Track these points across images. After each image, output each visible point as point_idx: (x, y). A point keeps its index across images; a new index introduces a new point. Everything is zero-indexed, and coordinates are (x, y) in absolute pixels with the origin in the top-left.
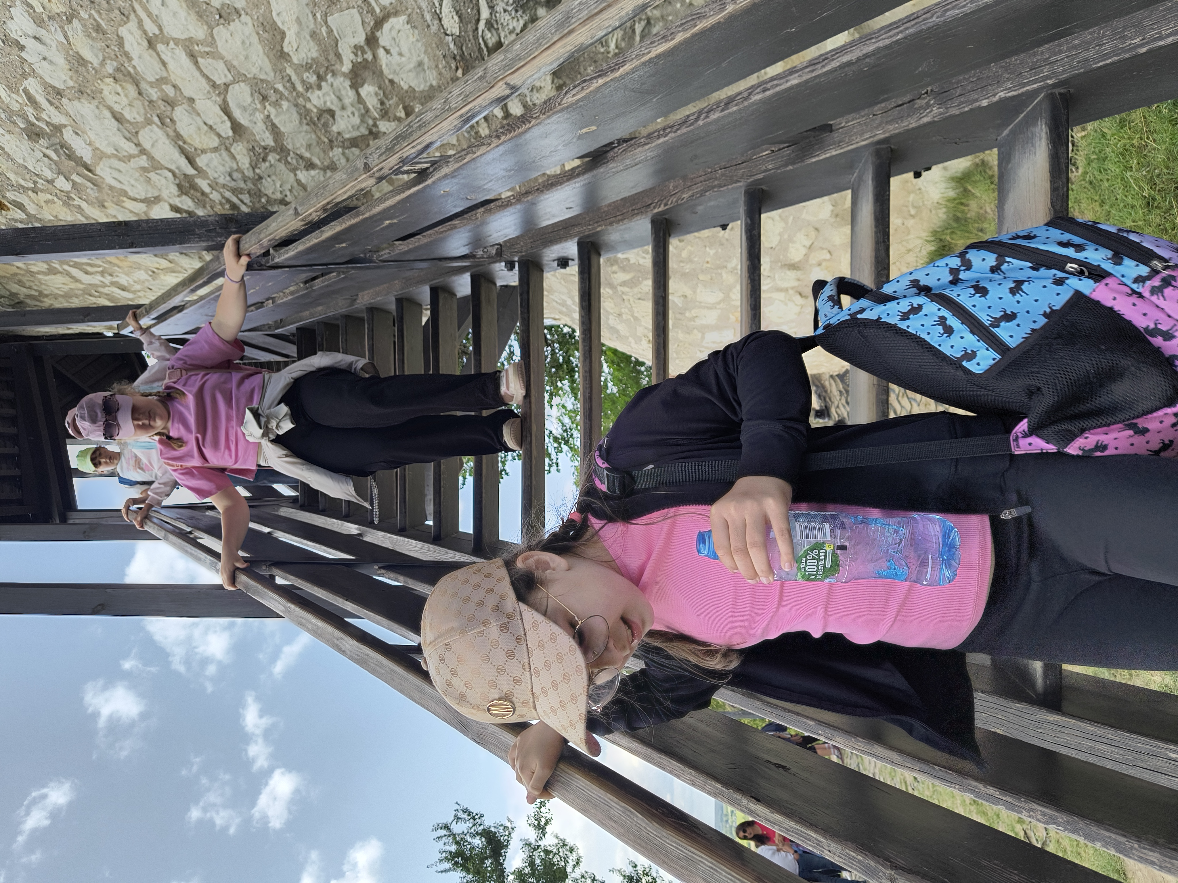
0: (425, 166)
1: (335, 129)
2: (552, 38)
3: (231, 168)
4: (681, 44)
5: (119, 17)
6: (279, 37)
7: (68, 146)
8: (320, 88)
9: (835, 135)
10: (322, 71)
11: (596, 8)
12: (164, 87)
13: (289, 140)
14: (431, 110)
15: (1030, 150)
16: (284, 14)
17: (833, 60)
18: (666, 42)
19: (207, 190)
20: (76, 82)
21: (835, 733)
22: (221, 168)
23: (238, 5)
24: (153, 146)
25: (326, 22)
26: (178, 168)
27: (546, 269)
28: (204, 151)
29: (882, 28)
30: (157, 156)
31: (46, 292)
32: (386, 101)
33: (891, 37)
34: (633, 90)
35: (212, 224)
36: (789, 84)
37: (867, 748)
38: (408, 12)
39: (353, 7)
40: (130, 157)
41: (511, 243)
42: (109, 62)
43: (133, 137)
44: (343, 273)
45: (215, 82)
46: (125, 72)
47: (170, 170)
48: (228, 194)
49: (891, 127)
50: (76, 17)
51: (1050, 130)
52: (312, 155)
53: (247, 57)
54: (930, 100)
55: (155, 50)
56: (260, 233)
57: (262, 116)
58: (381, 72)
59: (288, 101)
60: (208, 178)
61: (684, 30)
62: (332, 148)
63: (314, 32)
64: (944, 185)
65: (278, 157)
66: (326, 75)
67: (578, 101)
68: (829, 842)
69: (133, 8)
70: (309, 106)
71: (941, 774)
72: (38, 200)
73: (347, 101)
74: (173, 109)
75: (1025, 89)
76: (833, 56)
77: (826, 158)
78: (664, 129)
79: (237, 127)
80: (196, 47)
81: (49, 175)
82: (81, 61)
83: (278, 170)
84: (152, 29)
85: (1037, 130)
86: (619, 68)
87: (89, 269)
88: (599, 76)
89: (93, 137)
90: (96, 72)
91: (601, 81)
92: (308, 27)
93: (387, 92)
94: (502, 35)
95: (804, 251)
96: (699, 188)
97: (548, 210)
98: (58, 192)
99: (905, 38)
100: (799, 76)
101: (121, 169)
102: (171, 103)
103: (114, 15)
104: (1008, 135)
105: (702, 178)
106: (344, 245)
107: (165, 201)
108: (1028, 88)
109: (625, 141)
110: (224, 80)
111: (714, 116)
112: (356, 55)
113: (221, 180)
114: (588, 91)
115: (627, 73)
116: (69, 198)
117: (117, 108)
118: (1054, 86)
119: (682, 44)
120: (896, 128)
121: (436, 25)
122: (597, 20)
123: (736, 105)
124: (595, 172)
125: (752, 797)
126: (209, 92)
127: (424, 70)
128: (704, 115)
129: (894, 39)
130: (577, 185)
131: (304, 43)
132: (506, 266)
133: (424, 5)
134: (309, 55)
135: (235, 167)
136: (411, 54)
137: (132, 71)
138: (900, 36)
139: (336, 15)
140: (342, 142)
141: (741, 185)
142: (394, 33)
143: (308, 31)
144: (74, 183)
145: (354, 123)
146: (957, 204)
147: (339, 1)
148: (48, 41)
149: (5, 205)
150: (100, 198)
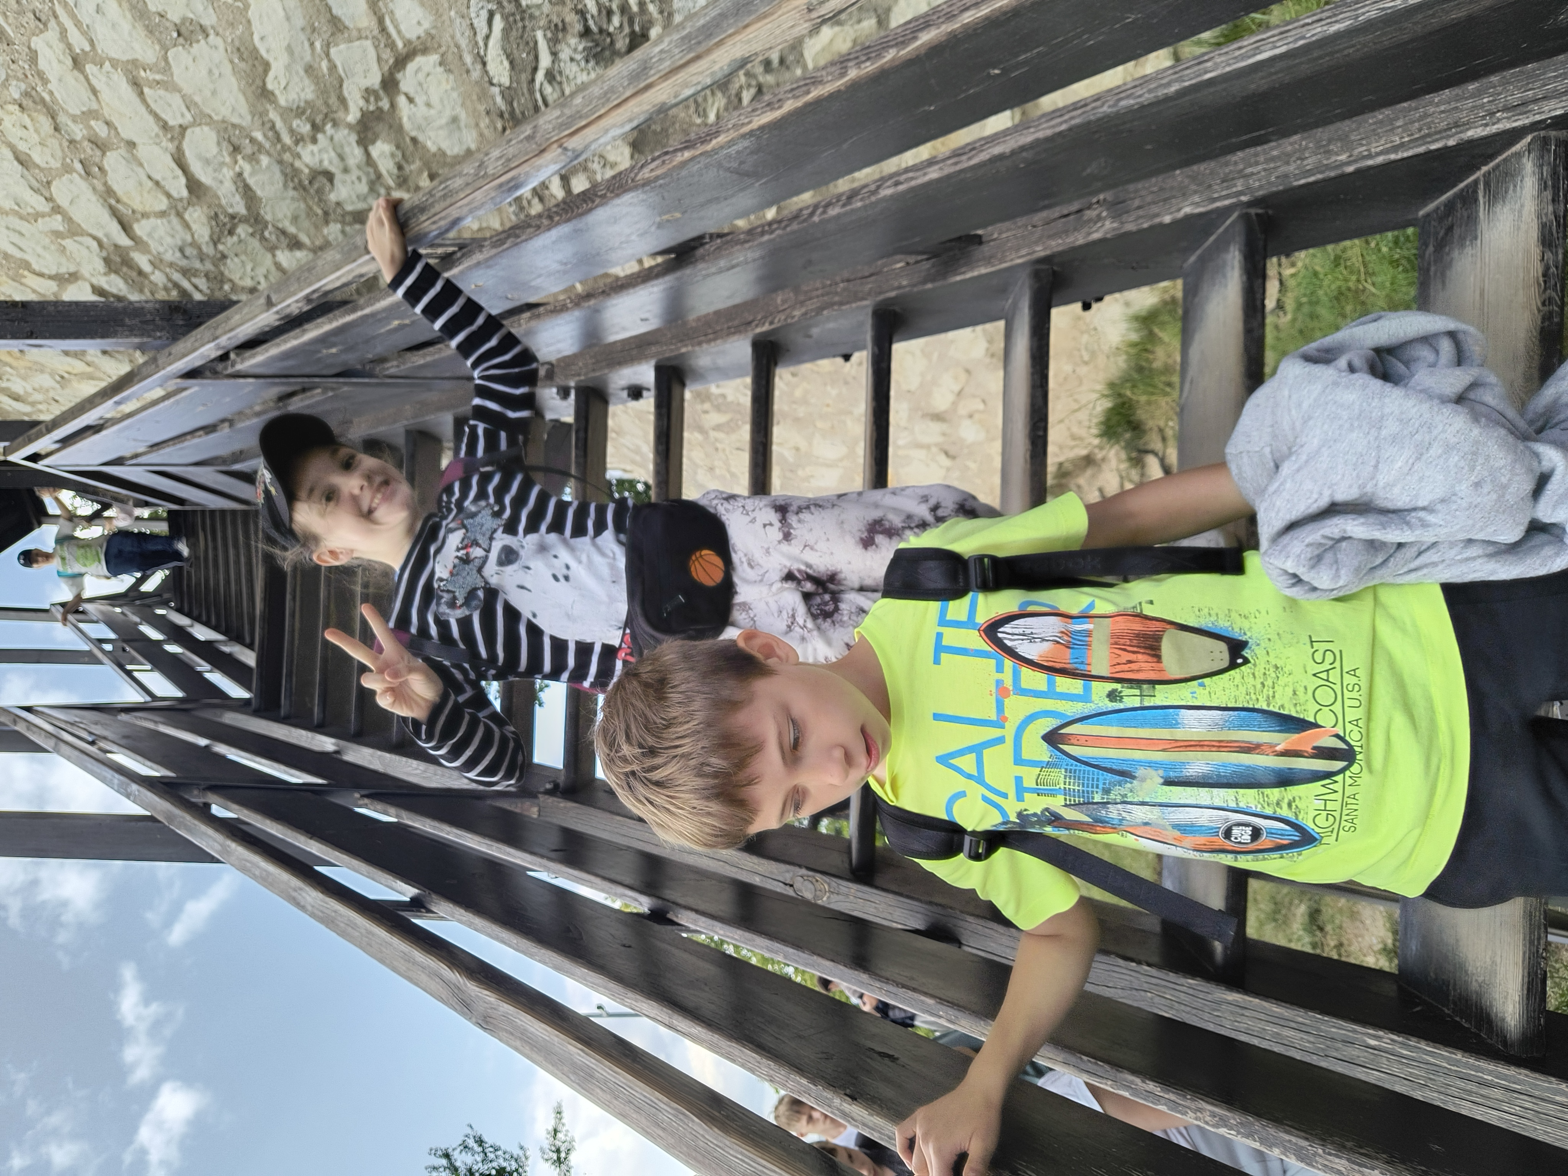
0: (451, 249)
1: (333, 197)
2: (623, 94)
3: (184, 241)
4: (790, 115)
5: (33, 23)
6: (260, 69)
8: (314, 141)
9: (985, 248)
10: (318, 119)
11: (681, 58)
12: (93, 123)
13: (268, 208)
14: (460, 174)
15: (1220, 282)
16: (270, 39)
17: (982, 151)
18: (772, 110)
19: (147, 268)
22: (169, 240)
23: (205, 22)
24: (71, 202)
25: (328, 55)
26: (107, 235)
27: (612, 400)
28: (145, 215)
29: (1044, 115)
30: (77, 216)
32: (405, 166)
33: (1055, 126)
34: (728, 169)
35: (150, 313)
36: (927, 178)
38: (441, 51)
39: (367, 38)
40: (37, 216)
41: (567, 362)
42: (14, 83)
43: (43, 188)
44: (332, 389)
45: (166, 122)
46: (37, 99)
47: (95, 238)
48: (177, 277)
49: (1053, 243)
51: (1245, 258)
52: (298, 230)
53: (214, 93)
54: (1102, 212)
55: (82, 71)
56: (216, 328)
57: (231, 173)
58: (401, 126)
59: (269, 155)
60: (150, 252)
61: (795, 97)
62: (327, 223)
63: (311, 67)
64: (1125, 326)
65: (251, 230)
66: (324, 124)
67: (657, 178)
69: (54, 12)
70: (298, 164)
73: (352, 162)
74: (104, 154)
75: (1214, 205)
77: (975, 277)
78: (771, 224)
80: (142, 73)
83: (250, 248)
84: (79, 43)
85: (1229, 257)
88: (686, 148)
91: (687, 154)
92: (302, 59)
93: (408, 153)
94: (567, 92)
95: (951, 398)
96: (814, 304)
97: (617, 321)
99: (1070, 129)
100: (941, 169)
101: (23, 231)
102: (102, 146)
103: (26, 19)
104: (1195, 262)
105: (819, 292)
106: (334, 350)
107: (85, 280)
108: (1218, 204)
109: (720, 236)
110: (180, 121)
111: (833, 212)
112: (367, 101)
113: (169, 257)
114: (670, 166)
115: (722, 147)
117: (22, 147)
118: (1249, 204)
119: (792, 115)
120: (1059, 245)
121: (478, 71)
122: (682, 76)
123: (861, 200)
124: (678, 274)
125: (846, 1094)
126: (157, 135)
127: (459, 128)
128: (822, 209)
129: (1057, 130)
130: (655, 289)
131: (296, 79)
132: (558, 393)
133: (463, 43)
134: (303, 96)
135: (189, 239)
136: (444, 106)
137: (47, 98)
138: (1064, 127)
139: (342, 47)
140: (343, 216)
141: (868, 304)
142: (421, 76)
143: (302, 64)
145: (360, 191)
146: (1141, 350)
147: (347, 28)
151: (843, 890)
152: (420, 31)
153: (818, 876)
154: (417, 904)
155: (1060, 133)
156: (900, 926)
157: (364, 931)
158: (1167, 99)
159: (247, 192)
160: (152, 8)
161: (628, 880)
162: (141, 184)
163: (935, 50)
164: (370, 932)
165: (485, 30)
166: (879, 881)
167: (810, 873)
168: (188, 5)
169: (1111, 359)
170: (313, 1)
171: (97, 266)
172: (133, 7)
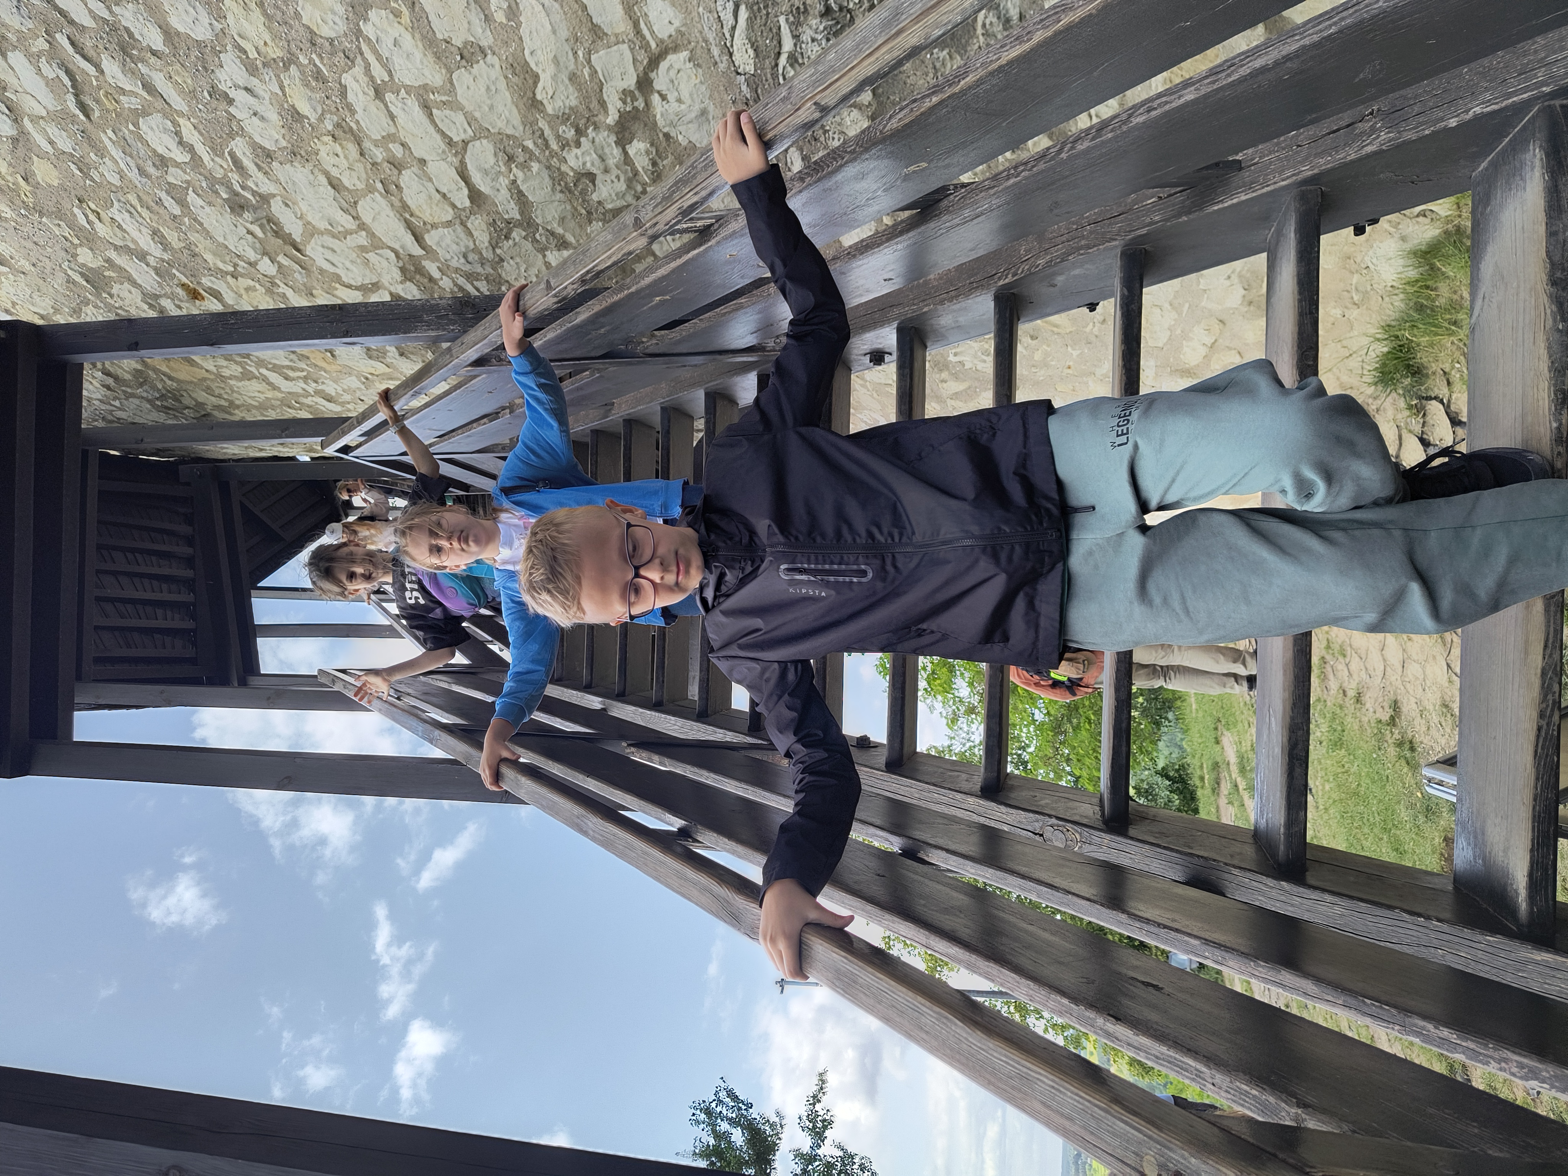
0: (706, 222)
1: (595, 197)
3: (467, 247)
4: (1039, 46)
5: (343, 62)
6: (531, 81)
7: (275, 220)
8: (578, 145)
9: (1245, 174)
10: (582, 124)
12: (391, 145)
13: (539, 212)
15: (1517, 185)
16: (539, 52)
17: (1242, 66)
18: (1020, 43)
19: (436, 274)
20: (289, 142)
21: (1227, 955)
22: (454, 247)
23: (484, 43)
24: (374, 219)
25: (589, 61)
26: (402, 247)
27: (855, 367)
28: (434, 226)
30: (379, 231)
31: (237, 402)
32: (659, 161)
33: (1321, 31)
34: (976, 111)
36: (1182, 101)
37: (1271, 975)
38: (690, 47)
39: (624, 42)
40: (347, 233)
42: (328, 116)
43: (351, 208)
44: (599, 371)
45: (451, 139)
46: (347, 129)
47: (393, 250)
48: (461, 281)
49: (1322, 161)
50: (295, 63)
51: (1547, 155)
52: (565, 231)
53: (491, 107)
54: (1376, 123)
55: (383, 100)
57: (507, 182)
58: (655, 123)
59: (539, 162)
60: (438, 260)
61: (1045, 27)
62: (590, 223)
63: (574, 74)
64: (1401, 262)
65: (524, 234)
66: (587, 128)
67: (906, 127)
68: (1214, 1072)
69: (360, 49)
70: (564, 168)
71: (1374, 1010)
72: (237, 287)
73: (611, 162)
74: (400, 173)
75: (1510, 101)
76: (1241, 60)
77: (1233, 205)
78: (1016, 167)
79: (475, 196)
80: (431, 96)
81: (252, 255)
82: (296, 116)
83: (523, 250)
84: (380, 75)
85: (1528, 156)
86: (959, 81)
87: (291, 374)
88: (933, 93)
89: (304, 208)
90: (313, 129)
91: (935, 100)
92: (567, 68)
93: (661, 149)
95: (1203, 351)
96: (1060, 250)
97: (861, 282)
98: (260, 276)
99: (1340, 32)
100: (1196, 90)
101: (336, 249)
102: (397, 166)
103: (338, 59)
104: (1486, 169)
105: (1064, 238)
106: (602, 331)
107: (385, 289)
108: (1515, 99)
110: (463, 136)
111: (1081, 147)
112: (625, 103)
113: (454, 263)
114: (918, 113)
115: (970, 88)
116: (273, 284)
117: (334, 172)
118: (1553, 95)
119: (1042, 46)
120: (1329, 162)
121: (725, 62)
122: (932, 18)
123: (1112, 131)
124: (922, 229)
125: (1109, 1015)
126: (444, 152)
127: (708, 120)
128: (1069, 146)
129: (1324, 35)
130: (900, 246)
131: (562, 88)
133: (711, 36)
134: (567, 103)
135: (472, 246)
136: (693, 100)
137: (354, 127)
139: (601, 53)
140: (604, 214)
141: (1117, 245)
142: (672, 73)
143: (567, 73)
144: (280, 266)
145: (618, 190)
146: (1421, 287)
147: (606, 35)
148: (261, 93)
149: (199, 294)
150: (308, 285)
151: (1096, 840)
152: (672, 30)
153: (1069, 826)
154: (683, 833)
155: (1329, 37)
157: (640, 852)
159: (520, 197)
160: (440, 36)
161: (878, 822)
162: (430, 198)
164: (646, 853)
165: (731, 21)
166: (1132, 832)
167: (1061, 823)
168: (469, 30)
169: (1387, 299)
170: (576, 12)
171: (395, 275)
172: (424, 37)
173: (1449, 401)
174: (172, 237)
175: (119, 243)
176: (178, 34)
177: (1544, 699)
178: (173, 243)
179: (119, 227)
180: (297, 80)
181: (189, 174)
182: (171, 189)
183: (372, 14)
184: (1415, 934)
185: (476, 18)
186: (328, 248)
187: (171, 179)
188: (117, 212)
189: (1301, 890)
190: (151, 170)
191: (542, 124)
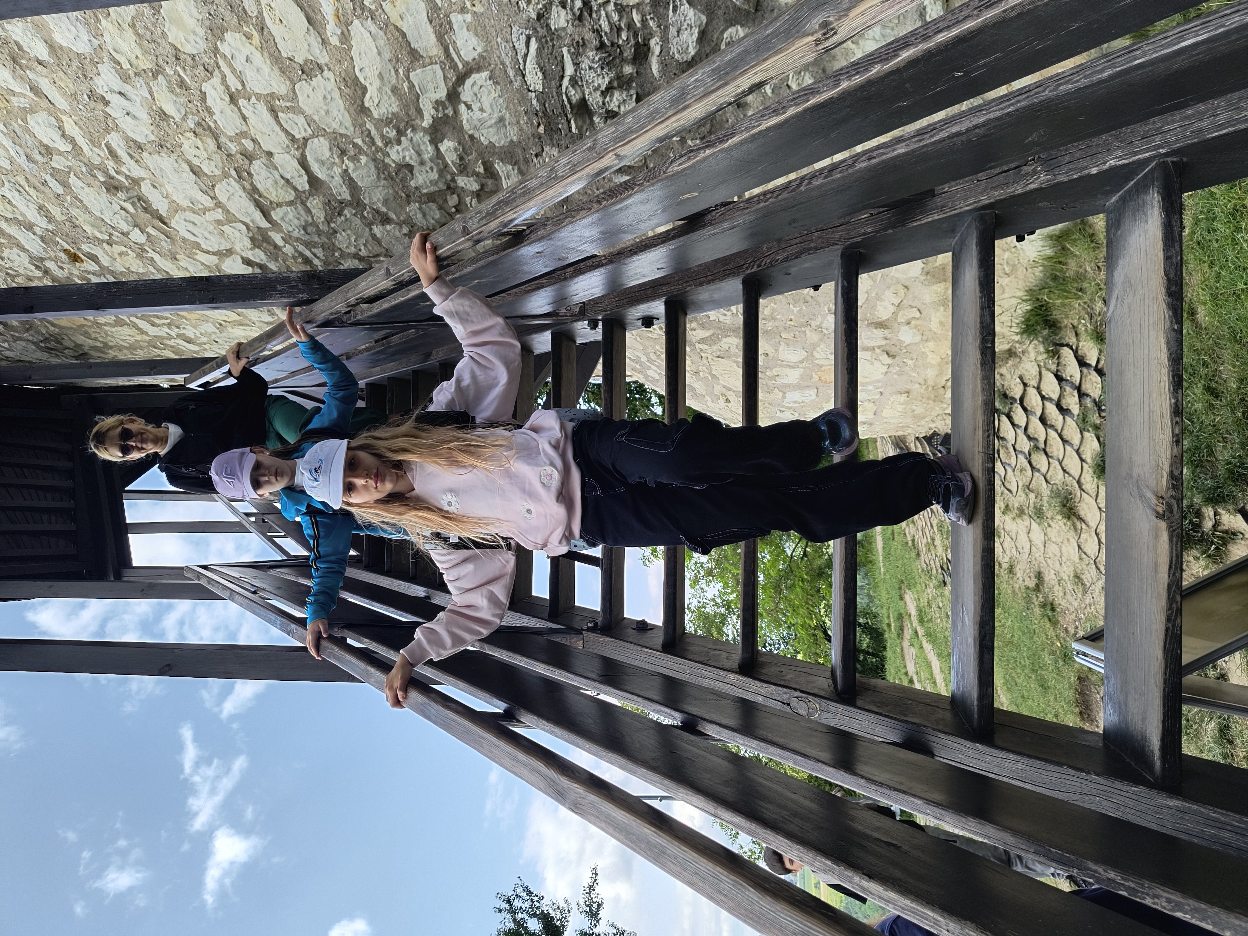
1: (413, 184)
2: (666, 113)
3: (306, 221)
4: (792, 117)
5: (203, 73)
6: (360, 92)
7: (145, 198)
8: (399, 143)
9: (938, 200)
10: (402, 126)
12: (243, 141)
13: (366, 195)
15: (1141, 218)
16: (367, 69)
17: (941, 130)
19: (280, 243)
20: (157, 136)
22: (296, 221)
23: (321, 61)
24: (229, 199)
25: (408, 78)
26: (252, 221)
27: (629, 327)
28: (279, 205)
29: (993, 100)
30: (233, 209)
31: (111, 344)
32: (465, 156)
33: (1002, 109)
34: (738, 161)
35: (295, 281)
36: (896, 153)
37: (978, 828)
38: (490, 68)
39: (436, 63)
40: (205, 210)
41: (595, 302)
42: (190, 117)
43: (209, 190)
45: (294, 136)
46: (206, 127)
47: (244, 223)
48: (301, 248)
49: (996, 193)
50: (162, 74)
51: (1163, 199)
52: (388, 209)
53: (327, 112)
54: (1037, 167)
55: (236, 105)
57: (340, 170)
58: (462, 127)
59: (367, 155)
60: (282, 231)
62: (409, 203)
63: (396, 87)
65: (354, 211)
66: (406, 130)
67: (684, 169)
69: (217, 64)
70: (387, 160)
72: (112, 252)
73: (426, 157)
74: (251, 163)
75: (1136, 157)
76: (941, 126)
77: (928, 222)
78: (765, 195)
80: (277, 102)
81: (125, 227)
82: (163, 115)
83: (353, 224)
84: (234, 84)
85: (1149, 198)
86: (728, 140)
87: (157, 321)
88: (707, 147)
89: (170, 189)
90: (177, 126)
91: (708, 152)
92: (390, 82)
93: (467, 147)
94: (587, 92)
96: (794, 250)
97: (639, 270)
98: (132, 244)
99: (1017, 110)
100: (906, 145)
101: (196, 222)
102: (249, 157)
103: (198, 71)
104: (1117, 202)
105: (798, 240)
107: (238, 254)
108: (1139, 156)
109: (725, 204)
110: (304, 134)
111: (816, 182)
112: (437, 110)
113: (296, 234)
114: (695, 160)
115: (737, 145)
116: (143, 250)
117: (196, 162)
118: (1166, 155)
119: (794, 118)
120: (1002, 194)
121: (519, 81)
122: (712, 97)
123: (840, 172)
125: (863, 874)
126: (288, 146)
127: (505, 126)
128: (807, 181)
129: (1006, 111)
130: (672, 247)
131: (386, 98)
132: (589, 325)
133: (507, 61)
134: (390, 110)
135: (310, 220)
136: (493, 110)
137: (213, 125)
138: (1011, 109)
139: (418, 71)
140: (420, 197)
141: (838, 248)
142: (476, 88)
143: (390, 86)
144: (149, 236)
145: (432, 178)
146: (1055, 262)
147: (422, 57)
148: (133, 97)
149: (79, 257)
150: (173, 250)
151: (832, 709)
152: (475, 54)
153: (810, 698)
154: (509, 716)
155: (1008, 113)
156: (881, 739)
158: (1101, 82)
159: (351, 183)
160: (284, 55)
161: (660, 699)
162: (276, 183)
163: (912, 63)
165: (524, 50)
166: (859, 703)
167: (804, 695)
168: (309, 51)
169: (1030, 270)
170: (397, 39)
171: (246, 243)
172: (271, 55)
173: (1077, 348)
174: (56, 212)
175: (9, 216)
176: (61, 48)
177: (1170, 608)
178: (57, 216)
179: (10, 202)
180: (164, 87)
181: (71, 161)
182: (55, 172)
183: (228, 36)
184: (1078, 784)
185: (314, 40)
186: (190, 222)
187: (54, 164)
188: (7, 191)
189: (992, 750)
190: (38, 157)
191: (369, 126)
